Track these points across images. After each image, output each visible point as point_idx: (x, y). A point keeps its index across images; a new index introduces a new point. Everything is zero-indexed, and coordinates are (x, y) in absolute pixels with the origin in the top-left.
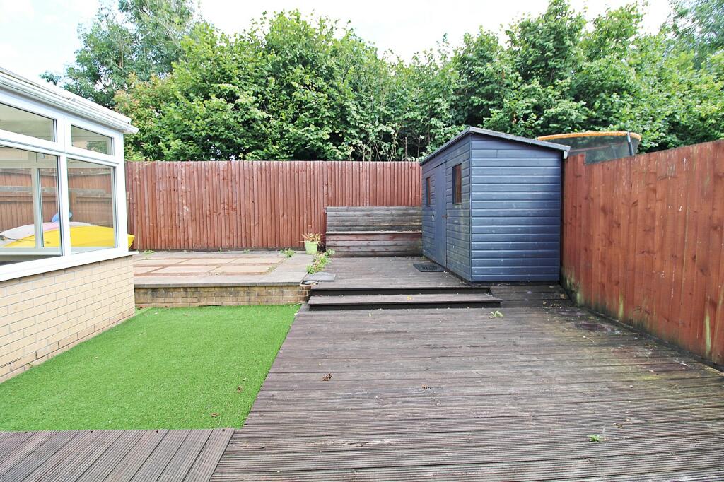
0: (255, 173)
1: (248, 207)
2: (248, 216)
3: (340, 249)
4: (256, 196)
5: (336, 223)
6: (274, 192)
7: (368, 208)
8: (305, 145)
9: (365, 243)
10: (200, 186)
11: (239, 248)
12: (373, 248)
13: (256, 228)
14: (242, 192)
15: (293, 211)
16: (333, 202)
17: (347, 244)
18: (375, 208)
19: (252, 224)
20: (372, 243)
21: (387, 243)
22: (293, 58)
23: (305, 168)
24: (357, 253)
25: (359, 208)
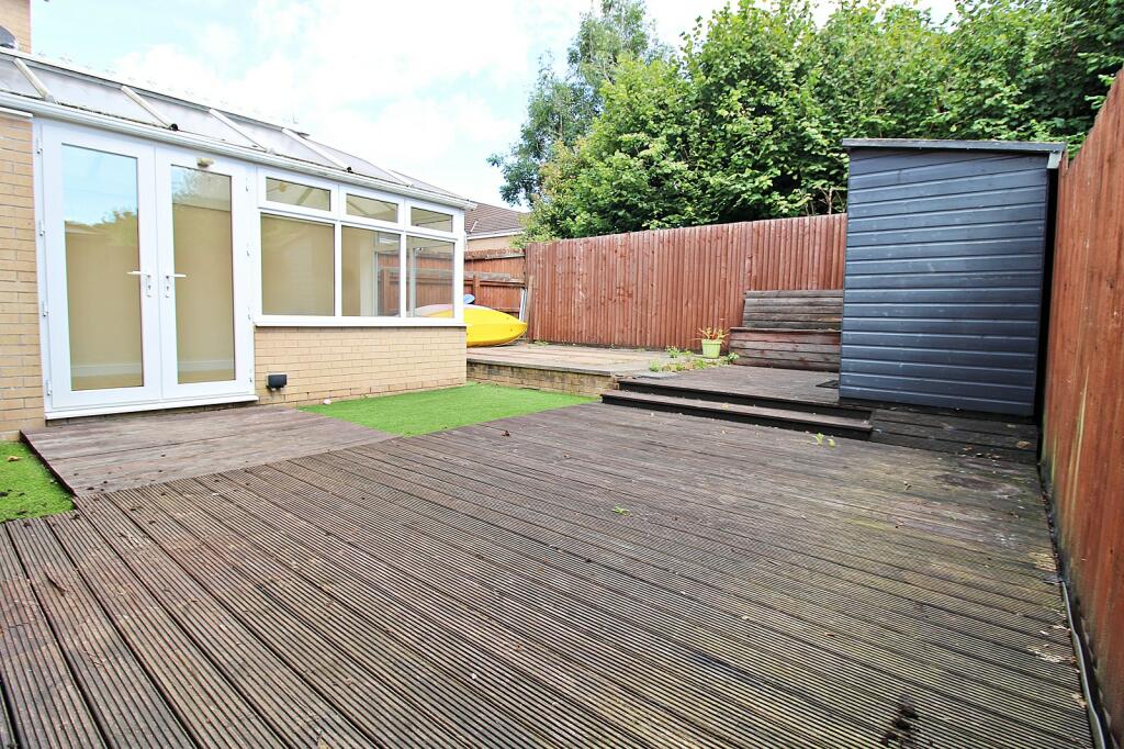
0: (656, 246)
1: (645, 292)
2: (645, 304)
3: (750, 354)
4: (655, 277)
5: (757, 315)
6: (678, 271)
7: (814, 291)
8: (733, 201)
9: (790, 347)
10: (596, 267)
11: (633, 347)
12: (802, 355)
13: (654, 320)
14: (640, 272)
15: (701, 297)
16: (758, 283)
17: (761, 346)
18: (827, 292)
19: (649, 315)
20: (801, 348)
21: (826, 349)
22: (730, 73)
23: (719, 235)
24: (775, 362)
25: (798, 292)
